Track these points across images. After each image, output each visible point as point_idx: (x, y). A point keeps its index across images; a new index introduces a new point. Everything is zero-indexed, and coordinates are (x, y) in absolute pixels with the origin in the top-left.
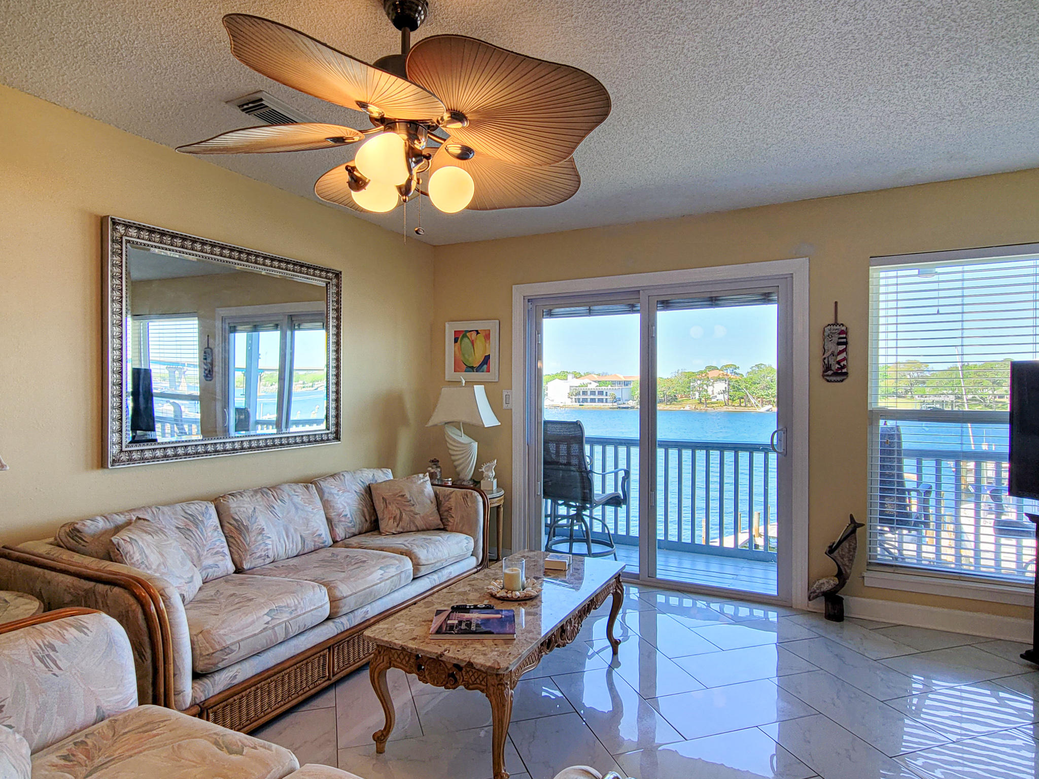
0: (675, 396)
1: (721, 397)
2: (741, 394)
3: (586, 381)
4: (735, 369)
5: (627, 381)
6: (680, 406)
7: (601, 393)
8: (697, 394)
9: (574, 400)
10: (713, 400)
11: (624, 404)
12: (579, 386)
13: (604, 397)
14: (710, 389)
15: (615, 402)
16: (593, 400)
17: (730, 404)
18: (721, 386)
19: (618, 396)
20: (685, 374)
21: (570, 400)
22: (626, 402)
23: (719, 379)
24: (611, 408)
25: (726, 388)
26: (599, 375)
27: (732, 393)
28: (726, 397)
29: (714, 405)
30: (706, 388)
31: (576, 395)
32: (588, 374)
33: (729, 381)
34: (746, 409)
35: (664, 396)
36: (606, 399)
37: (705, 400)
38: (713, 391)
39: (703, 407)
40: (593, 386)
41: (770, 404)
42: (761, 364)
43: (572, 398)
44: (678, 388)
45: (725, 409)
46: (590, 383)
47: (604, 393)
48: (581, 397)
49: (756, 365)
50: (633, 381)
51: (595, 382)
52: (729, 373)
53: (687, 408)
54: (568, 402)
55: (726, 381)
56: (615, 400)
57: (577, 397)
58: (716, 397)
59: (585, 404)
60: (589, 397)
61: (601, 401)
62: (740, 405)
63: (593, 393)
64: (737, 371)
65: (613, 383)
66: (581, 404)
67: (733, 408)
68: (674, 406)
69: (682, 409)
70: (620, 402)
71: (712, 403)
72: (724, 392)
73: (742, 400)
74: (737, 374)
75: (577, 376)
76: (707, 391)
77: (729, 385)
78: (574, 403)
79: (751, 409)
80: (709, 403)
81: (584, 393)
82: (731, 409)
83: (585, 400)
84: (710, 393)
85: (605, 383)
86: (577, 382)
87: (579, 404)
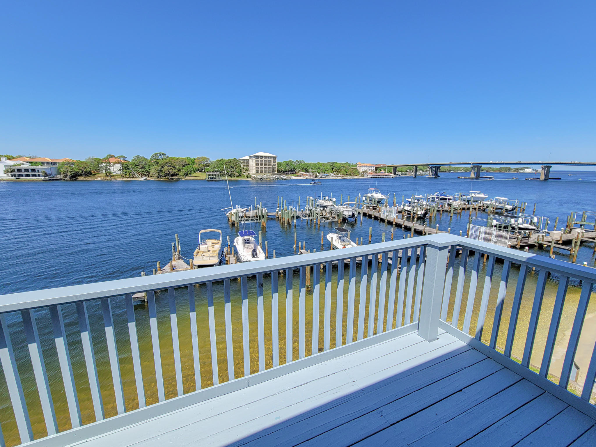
0: (90, 172)
1: (119, 173)
2: (130, 171)
3: (19, 162)
4: (125, 158)
5: (53, 162)
6: (94, 178)
7: (33, 170)
8: (104, 171)
9: (10, 175)
10: (115, 174)
11: (54, 177)
12: (13, 166)
13: (37, 173)
14: (112, 168)
15: (46, 176)
16: (27, 175)
17: (124, 176)
18: (118, 167)
19: (48, 172)
20: (95, 159)
21: (6, 175)
22: (55, 176)
23: (115, 163)
24: (43, 180)
25: (121, 167)
26: (30, 157)
27: (125, 171)
28: (122, 172)
29: (115, 177)
30: (109, 167)
31: (11, 172)
32: (20, 157)
33: (122, 165)
34: (133, 179)
35: (82, 172)
36: (39, 174)
37: (109, 174)
38: (113, 169)
39: (109, 178)
40: (26, 166)
41: (145, 176)
42: (139, 156)
43: (8, 174)
44: (91, 168)
45: (121, 179)
46: (23, 164)
47: (36, 171)
48: (17, 173)
49: (136, 156)
50: (58, 163)
51: (27, 162)
52: (121, 160)
53: (99, 179)
54: (5, 176)
55: (120, 164)
56: (46, 175)
57: (13, 173)
58: (116, 172)
59: (21, 178)
60: (24, 173)
61: (35, 175)
62: (130, 176)
63: (27, 170)
64: (126, 159)
65: (43, 164)
66: (18, 178)
67: (126, 178)
68: (90, 178)
69: (96, 179)
70: (50, 176)
71: (114, 176)
72: (120, 170)
73: (131, 174)
74: (126, 161)
75: (9, 158)
76: (110, 169)
77: (122, 166)
78: (11, 178)
79: (136, 179)
80: (112, 176)
81: (19, 170)
82: (125, 179)
83: (22, 175)
84: (112, 170)
85: (36, 163)
86: (11, 163)
87: (15, 178)
